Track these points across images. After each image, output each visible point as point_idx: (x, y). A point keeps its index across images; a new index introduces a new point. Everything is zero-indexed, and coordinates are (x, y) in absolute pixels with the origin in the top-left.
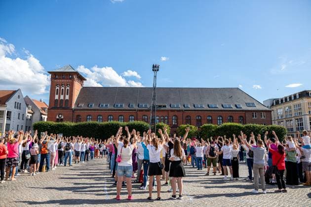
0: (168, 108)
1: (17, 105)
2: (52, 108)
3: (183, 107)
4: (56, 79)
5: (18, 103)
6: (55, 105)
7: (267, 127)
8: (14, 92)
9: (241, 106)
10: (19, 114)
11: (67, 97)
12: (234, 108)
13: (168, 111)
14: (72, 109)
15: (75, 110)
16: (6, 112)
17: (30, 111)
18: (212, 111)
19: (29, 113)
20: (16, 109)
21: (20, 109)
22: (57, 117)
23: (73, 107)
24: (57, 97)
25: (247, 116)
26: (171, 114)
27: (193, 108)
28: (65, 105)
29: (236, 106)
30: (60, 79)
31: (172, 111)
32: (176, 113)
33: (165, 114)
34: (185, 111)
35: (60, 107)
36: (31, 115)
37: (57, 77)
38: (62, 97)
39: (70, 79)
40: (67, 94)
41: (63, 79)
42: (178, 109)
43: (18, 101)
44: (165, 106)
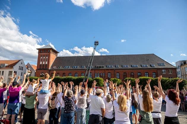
0: (105, 68)
1: (20, 68)
2: (39, 69)
3: (114, 67)
4: (41, 52)
5: (21, 67)
6: (40, 67)
7: (172, 80)
8: (19, 61)
9: (154, 66)
10: (22, 73)
11: (47, 63)
12: (149, 67)
13: (105, 70)
14: (49, 70)
15: (50, 70)
16: (13, 72)
17: (29, 71)
18: (134, 69)
19: (28, 72)
20: (20, 70)
21: (22, 70)
22: (41, 74)
23: (50, 68)
24: (41, 63)
25: (158, 72)
26: (107, 71)
27: (121, 68)
28: (45, 68)
29: (151, 66)
30: (43, 52)
31: (107, 70)
32: (110, 71)
33: (103, 71)
34: (115, 69)
35: (43, 69)
36: (30, 73)
37: (41, 51)
38: (44, 63)
39: (48, 52)
40: (47, 61)
41: (45, 52)
42: (111, 68)
43: (21, 65)
44: (103, 67)
